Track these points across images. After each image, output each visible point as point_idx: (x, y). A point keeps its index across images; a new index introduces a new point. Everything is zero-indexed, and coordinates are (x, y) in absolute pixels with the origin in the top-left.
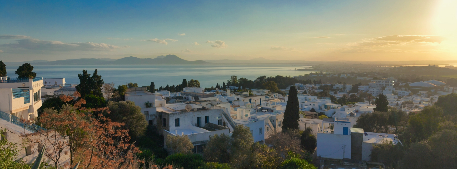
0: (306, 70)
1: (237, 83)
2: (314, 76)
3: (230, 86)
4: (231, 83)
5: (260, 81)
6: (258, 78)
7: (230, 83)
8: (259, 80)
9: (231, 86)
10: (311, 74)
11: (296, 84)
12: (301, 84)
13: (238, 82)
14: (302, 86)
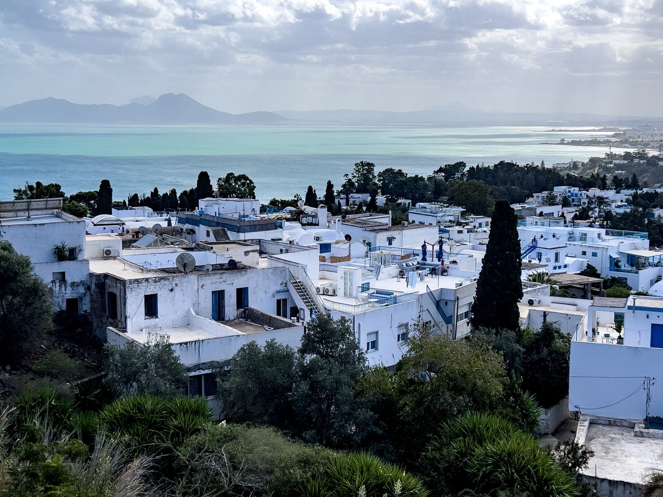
0: (594, 142)
1: (375, 184)
2: (617, 162)
3: (352, 193)
4: (356, 184)
5: (446, 178)
6: (441, 170)
7: (353, 183)
8: (443, 174)
9: (356, 193)
10: (611, 156)
11: (556, 189)
12: (572, 189)
13: (376, 182)
14: (576, 195)
